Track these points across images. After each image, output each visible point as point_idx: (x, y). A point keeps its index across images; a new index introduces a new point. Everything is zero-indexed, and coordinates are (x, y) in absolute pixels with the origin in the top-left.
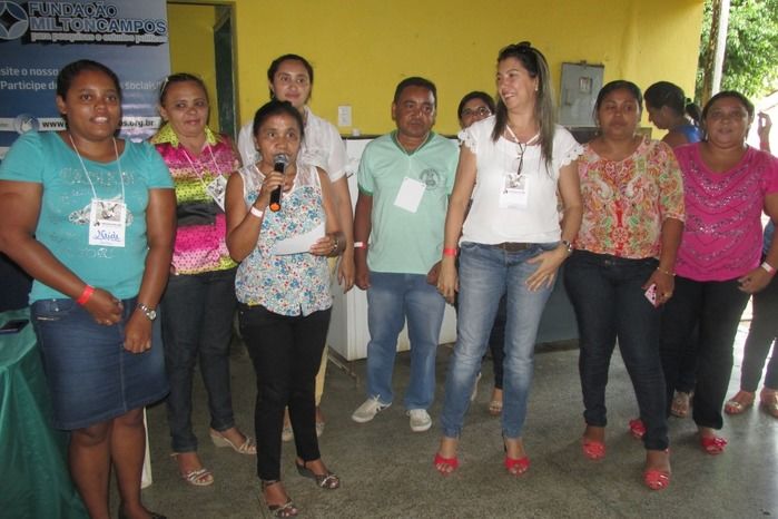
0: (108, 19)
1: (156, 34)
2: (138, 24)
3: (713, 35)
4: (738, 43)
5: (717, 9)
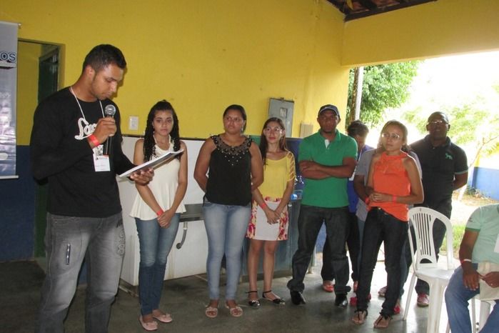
1: (8, 61)
3: (355, 87)
4: (368, 92)
5: (357, 72)
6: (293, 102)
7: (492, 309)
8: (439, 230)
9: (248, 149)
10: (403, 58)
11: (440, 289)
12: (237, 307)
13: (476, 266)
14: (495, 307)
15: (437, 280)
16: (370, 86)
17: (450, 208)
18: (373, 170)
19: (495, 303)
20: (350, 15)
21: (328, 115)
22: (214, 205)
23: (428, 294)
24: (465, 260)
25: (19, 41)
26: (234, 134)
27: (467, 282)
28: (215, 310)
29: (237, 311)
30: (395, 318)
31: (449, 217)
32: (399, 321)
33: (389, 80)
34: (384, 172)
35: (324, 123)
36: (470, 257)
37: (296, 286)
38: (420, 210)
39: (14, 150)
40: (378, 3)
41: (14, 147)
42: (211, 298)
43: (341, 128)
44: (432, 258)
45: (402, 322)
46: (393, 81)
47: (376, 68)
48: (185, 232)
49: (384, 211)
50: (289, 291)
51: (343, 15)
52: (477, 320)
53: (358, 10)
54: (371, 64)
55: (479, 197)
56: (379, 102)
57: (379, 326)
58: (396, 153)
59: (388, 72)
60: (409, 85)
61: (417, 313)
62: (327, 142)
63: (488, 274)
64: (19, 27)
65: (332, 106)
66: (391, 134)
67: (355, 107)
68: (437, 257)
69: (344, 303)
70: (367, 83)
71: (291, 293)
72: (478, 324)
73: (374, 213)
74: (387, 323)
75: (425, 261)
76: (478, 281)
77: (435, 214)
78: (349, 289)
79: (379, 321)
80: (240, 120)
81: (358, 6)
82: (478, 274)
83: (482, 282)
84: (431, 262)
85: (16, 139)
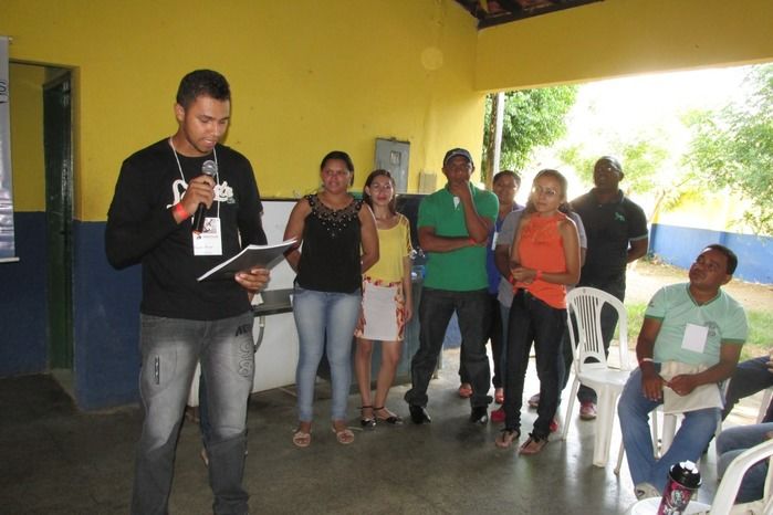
3: (493, 119)
4: (510, 126)
5: (495, 99)
6: (408, 143)
7: (679, 425)
8: (610, 318)
9: (356, 214)
10: (557, 81)
11: (612, 399)
12: (346, 431)
13: (658, 367)
14: (684, 422)
15: (607, 386)
16: (513, 118)
17: (623, 287)
18: (519, 238)
19: (683, 417)
20: (485, 21)
21: (458, 163)
22: (307, 292)
23: (595, 403)
24: (645, 360)
25: (10, 62)
26: (337, 193)
27: (647, 389)
28: (307, 435)
29: (345, 436)
30: (552, 437)
31: (622, 300)
32: (557, 441)
33: (539, 109)
34: (533, 240)
35: (453, 174)
36: (651, 356)
37: (417, 399)
38: (584, 291)
39: (10, 222)
40: (524, 4)
41: (11, 216)
42: (301, 419)
43: (476, 181)
44: (600, 355)
45: (560, 443)
46: (544, 110)
47: (521, 93)
48: (262, 329)
49: (532, 296)
50: (408, 405)
51: (476, 21)
52: (660, 437)
53: (496, 13)
54: (514, 89)
55: (659, 264)
56: (526, 140)
57: (527, 451)
58: (551, 214)
59: (536, 98)
60: (566, 115)
61: (581, 429)
62: (456, 201)
63: (675, 378)
64: (10, 43)
65: (463, 150)
66: (544, 187)
67: (493, 148)
68: (607, 353)
69: (483, 419)
70: (509, 114)
71: (410, 408)
72: (660, 441)
73: (520, 296)
74: (538, 448)
75: (590, 360)
76: (661, 387)
77: (603, 297)
78: (489, 400)
79: (527, 444)
80: (345, 173)
81: (496, 7)
82: (661, 378)
83: (666, 389)
84: (598, 361)
85: (13, 205)
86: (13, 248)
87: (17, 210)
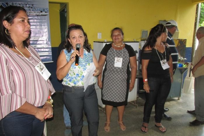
0: (32, 8)
1: (45, 12)
2: (40, 9)
25: (49, 3)
41: (51, 49)
86: (51, 58)
87: (52, 47)
